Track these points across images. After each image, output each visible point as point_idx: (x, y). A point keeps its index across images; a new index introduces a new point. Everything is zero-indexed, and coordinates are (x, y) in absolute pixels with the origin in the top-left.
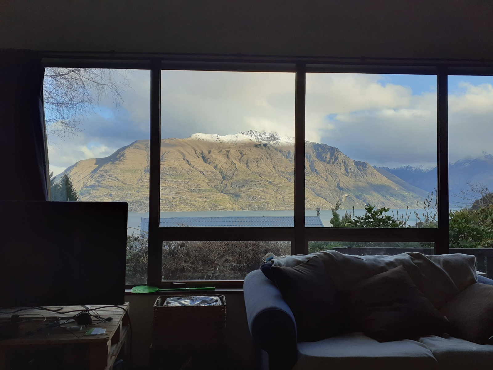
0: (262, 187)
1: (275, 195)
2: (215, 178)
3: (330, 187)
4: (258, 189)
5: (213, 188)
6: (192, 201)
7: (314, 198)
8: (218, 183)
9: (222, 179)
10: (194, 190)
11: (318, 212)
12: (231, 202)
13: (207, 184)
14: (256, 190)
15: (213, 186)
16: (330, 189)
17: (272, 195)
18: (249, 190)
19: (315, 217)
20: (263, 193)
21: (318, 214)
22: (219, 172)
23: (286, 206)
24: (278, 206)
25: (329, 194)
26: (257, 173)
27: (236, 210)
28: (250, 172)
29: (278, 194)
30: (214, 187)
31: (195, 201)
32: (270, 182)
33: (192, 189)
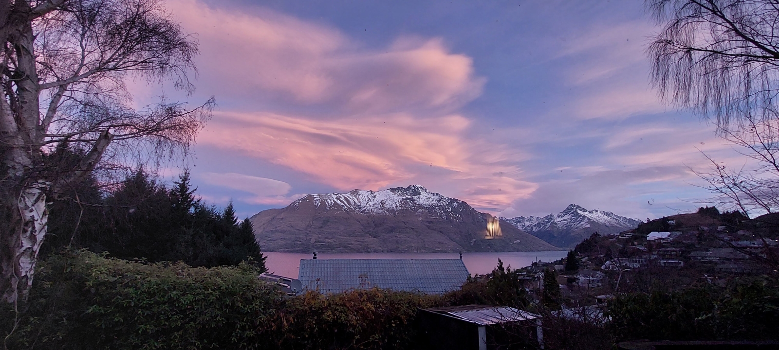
0: (406, 233)
3: (461, 233)
4: (404, 235)
7: (449, 243)
11: (461, 254)
16: (461, 235)
17: (415, 240)
18: (396, 236)
19: (458, 260)
20: (408, 238)
23: (426, 249)
24: (420, 249)
26: (403, 221)
28: (397, 220)
29: (420, 239)
32: (413, 229)
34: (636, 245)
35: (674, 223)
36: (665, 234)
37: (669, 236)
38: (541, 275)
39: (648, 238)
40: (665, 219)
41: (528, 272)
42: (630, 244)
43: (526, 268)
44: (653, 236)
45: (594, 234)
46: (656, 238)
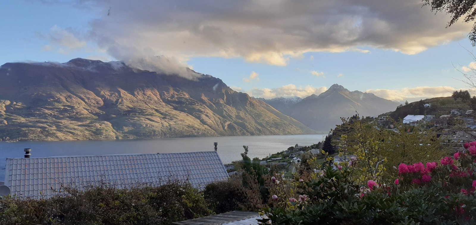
0: (148, 115)
1: (162, 123)
2: (97, 105)
3: (214, 116)
4: (144, 117)
5: (94, 115)
7: (199, 126)
9: (105, 107)
10: (73, 117)
11: (216, 146)
12: (114, 130)
13: (88, 111)
14: (141, 118)
15: (94, 113)
16: (214, 117)
17: (159, 123)
18: (134, 118)
19: (213, 152)
20: (149, 121)
21: (216, 149)
22: (102, 99)
23: (172, 134)
24: (165, 134)
25: (213, 122)
26: (143, 101)
27: (120, 138)
28: (135, 99)
29: (165, 123)
30: (96, 114)
31: (75, 129)
32: (156, 110)
33: (70, 117)
34: (391, 128)
35: (430, 106)
36: (419, 118)
37: (423, 119)
38: (296, 160)
39: (404, 122)
40: (422, 102)
41: (285, 157)
42: (387, 127)
43: (282, 153)
44: (409, 119)
45: (354, 116)
46: (411, 121)
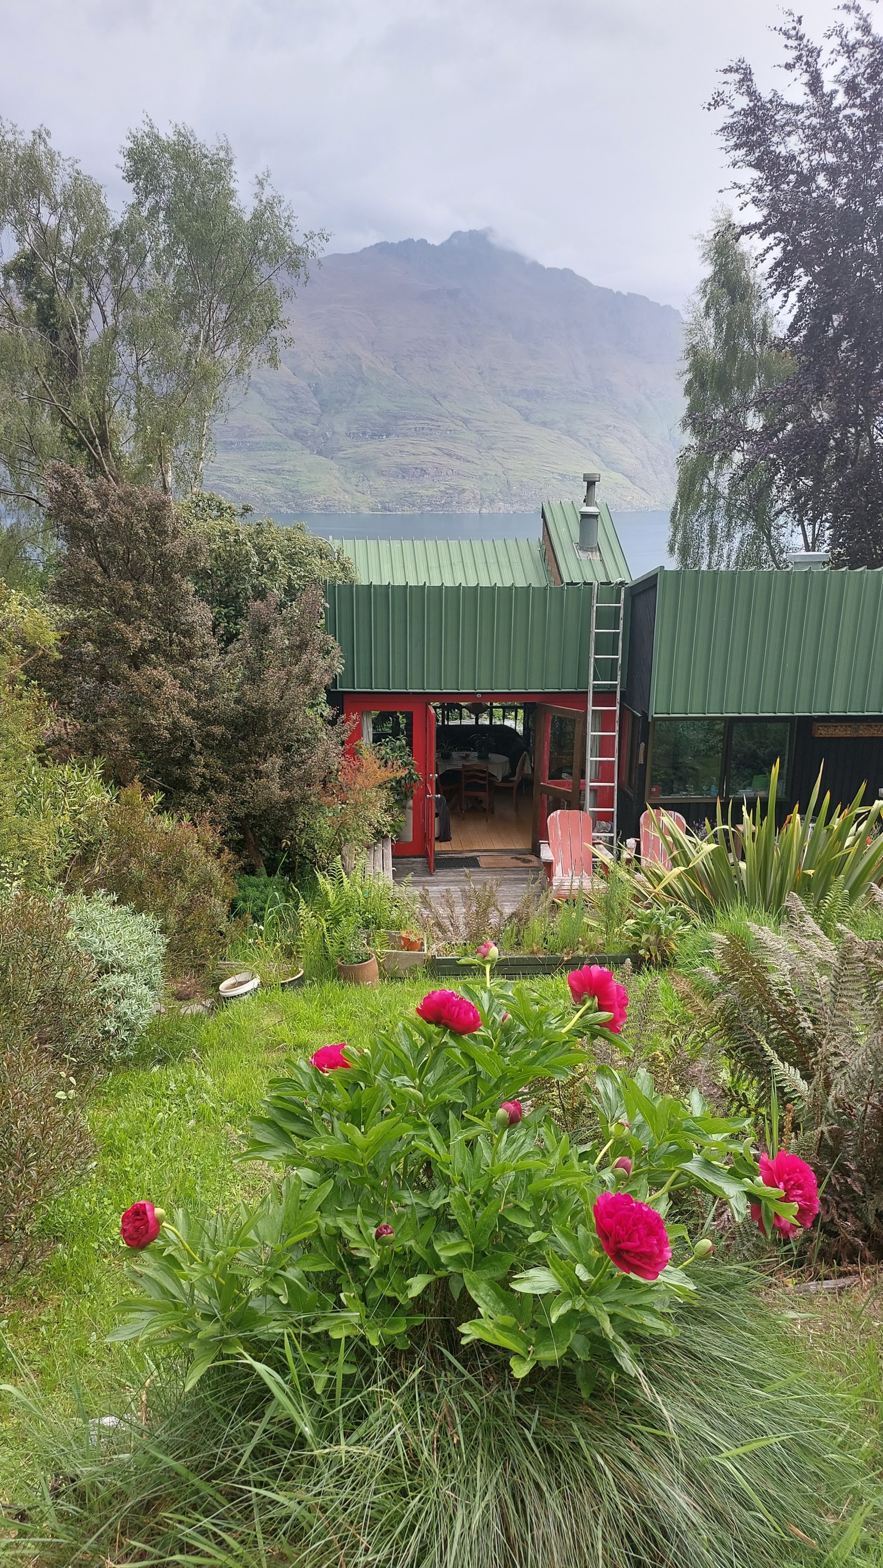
0: (443, 438)
1: (482, 464)
2: (295, 405)
4: (432, 444)
5: (290, 437)
6: (230, 482)
8: (307, 423)
9: (319, 411)
10: (232, 443)
12: (348, 487)
13: (273, 425)
14: (423, 449)
15: (291, 431)
17: (474, 466)
18: (402, 448)
20: (446, 458)
22: (309, 385)
23: (515, 499)
24: (492, 501)
26: (427, 391)
27: (365, 510)
28: (405, 385)
29: (492, 462)
30: (295, 435)
31: (239, 480)
32: (465, 421)
33: (225, 442)
